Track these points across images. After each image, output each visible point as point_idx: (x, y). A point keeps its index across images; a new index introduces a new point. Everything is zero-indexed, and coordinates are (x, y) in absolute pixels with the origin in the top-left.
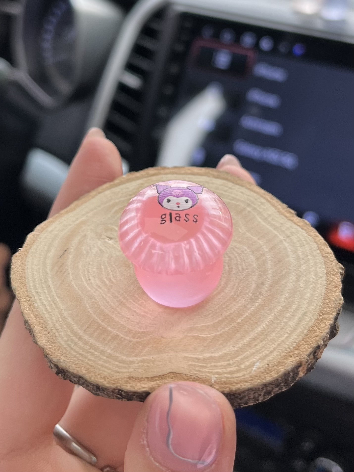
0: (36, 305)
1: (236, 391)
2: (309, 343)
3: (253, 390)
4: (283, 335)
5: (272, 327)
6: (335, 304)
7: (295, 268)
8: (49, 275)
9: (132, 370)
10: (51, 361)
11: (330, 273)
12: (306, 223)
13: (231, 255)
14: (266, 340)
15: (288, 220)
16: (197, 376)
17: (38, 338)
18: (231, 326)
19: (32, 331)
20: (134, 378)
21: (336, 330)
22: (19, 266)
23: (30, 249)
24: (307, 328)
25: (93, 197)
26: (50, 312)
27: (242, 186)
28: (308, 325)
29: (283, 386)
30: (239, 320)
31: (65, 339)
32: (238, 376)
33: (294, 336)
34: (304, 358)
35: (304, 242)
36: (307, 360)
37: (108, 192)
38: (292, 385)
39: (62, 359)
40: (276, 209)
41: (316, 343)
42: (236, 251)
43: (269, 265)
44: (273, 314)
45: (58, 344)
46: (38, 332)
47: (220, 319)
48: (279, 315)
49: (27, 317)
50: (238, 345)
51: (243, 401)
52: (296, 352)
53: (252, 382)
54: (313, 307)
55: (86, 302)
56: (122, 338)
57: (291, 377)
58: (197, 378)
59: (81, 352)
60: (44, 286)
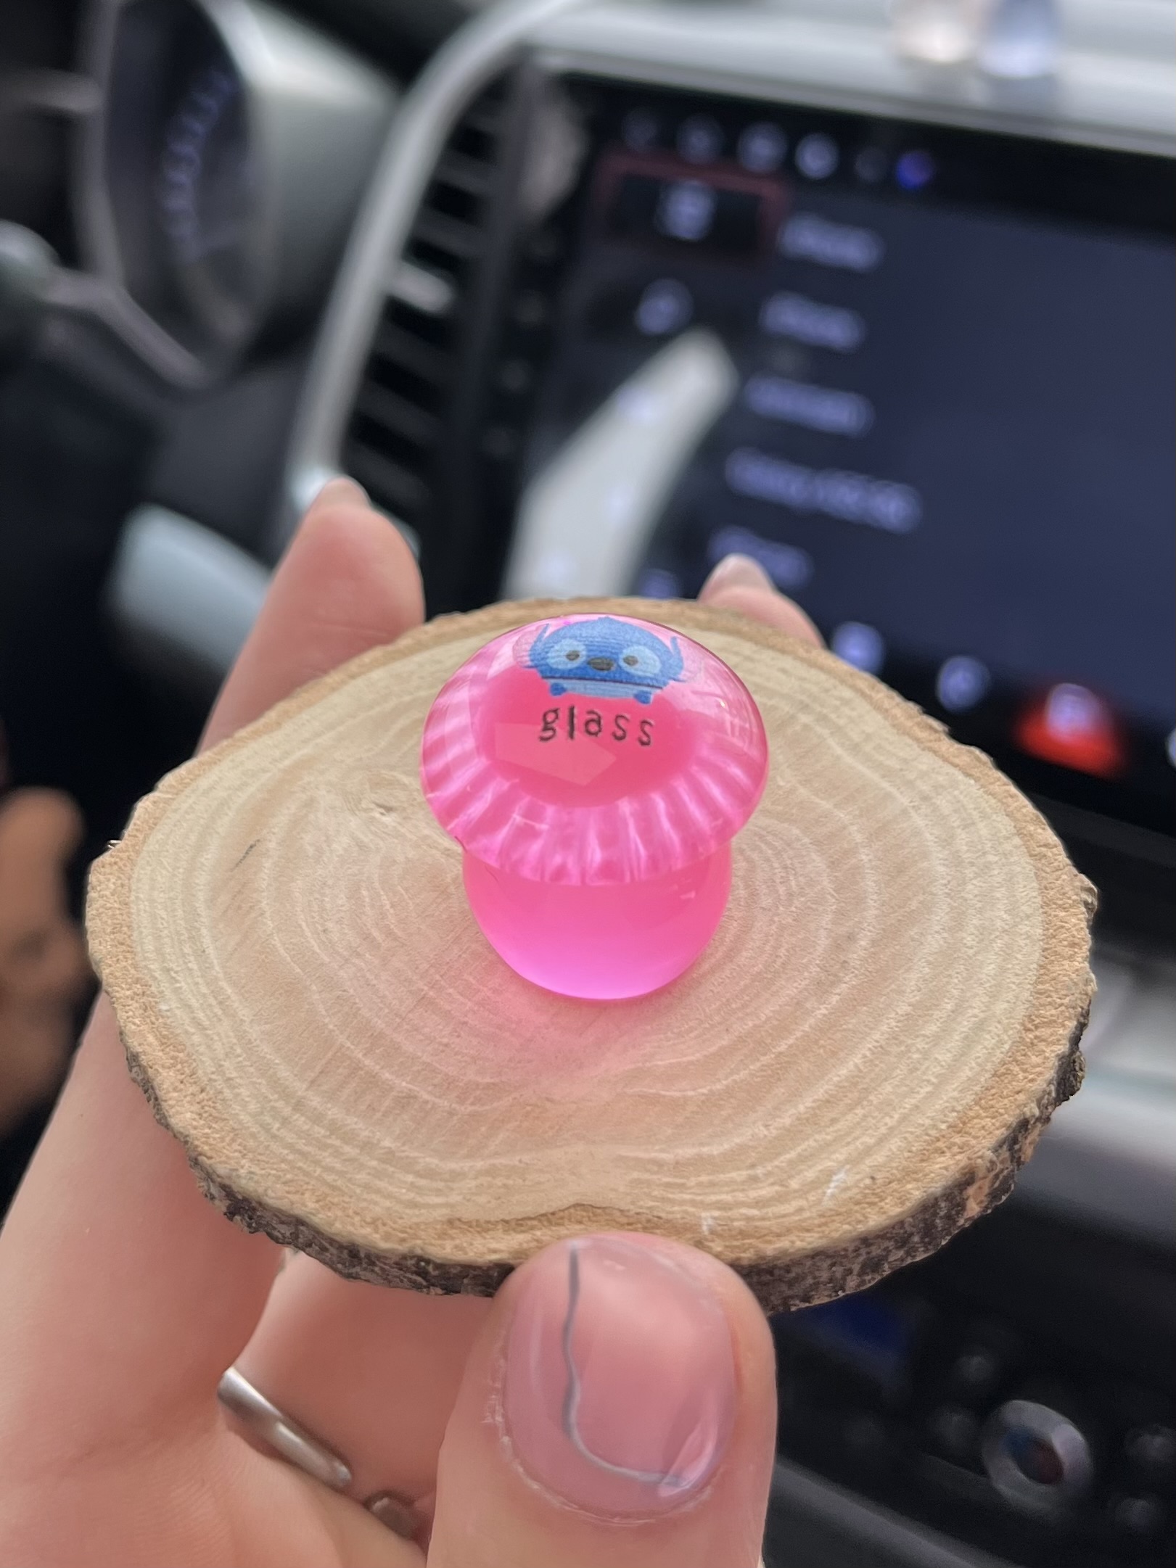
0: (164, 1007)
1: (776, 1258)
2: (997, 1112)
3: (828, 1256)
4: (918, 1089)
5: (882, 1065)
6: (1073, 994)
7: (947, 891)
8: (203, 920)
9: (459, 1198)
10: (209, 1176)
11: (1055, 904)
12: (978, 759)
13: (755, 856)
14: (865, 1103)
15: (923, 750)
16: (655, 1214)
17: (169, 1105)
18: (758, 1064)
19: (152, 1088)
20: (464, 1223)
21: (1075, 1076)
22: (113, 895)
23: (144, 842)
24: (989, 1066)
25: (333, 689)
26: (206, 1029)
27: (783, 651)
28: (994, 1059)
29: (917, 1243)
30: (783, 1047)
31: (253, 1107)
32: (783, 1212)
33: (951, 1091)
34: (981, 1157)
35: (974, 813)
36: (992, 1162)
37: (378, 675)
38: (944, 1243)
39: (242, 1167)
40: (886, 718)
41: (1018, 1111)
42: (768, 843)
43: (870, 883)
44: (885, 1028)
45: (231, 1122)
46: (171, 1089)
47: (724, 1043)
48: (902, 1031)
49: (135, 1043)
50: (778, 1120)
51: (798, 1289)
52: (958, 1139)
53: (827, 1230)
54: (1006, 1005)
55: (316, 996)
56: (427, 1102)
57: (941, 1218)
58: (656, 1219)
59: (301, 1145)
60: (186, 951)
